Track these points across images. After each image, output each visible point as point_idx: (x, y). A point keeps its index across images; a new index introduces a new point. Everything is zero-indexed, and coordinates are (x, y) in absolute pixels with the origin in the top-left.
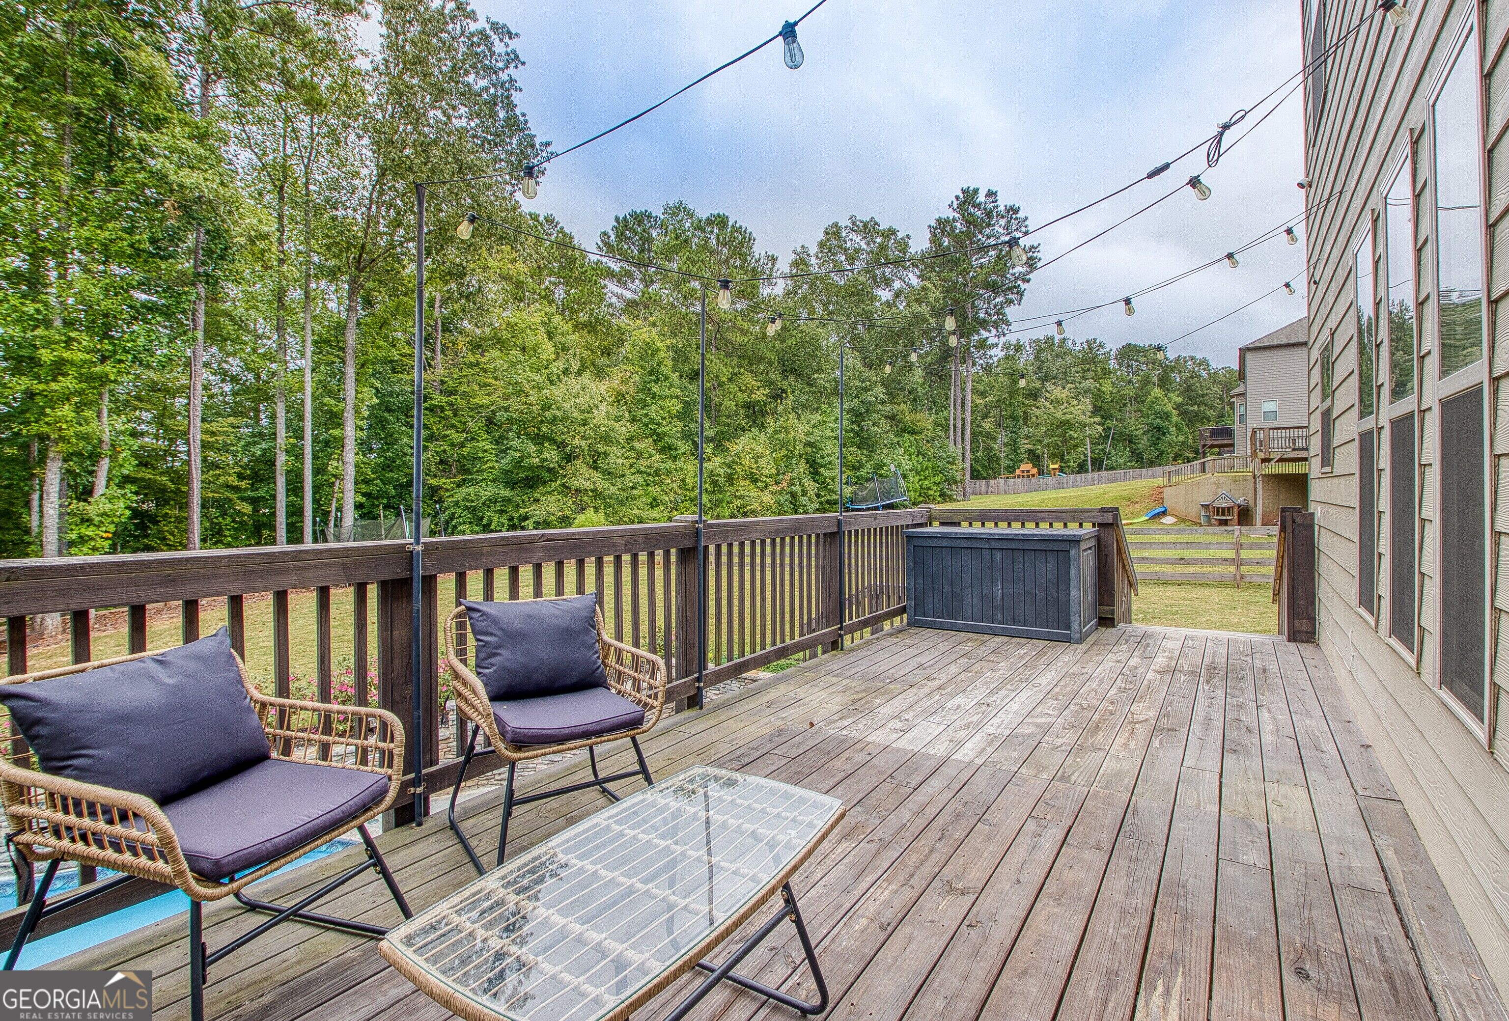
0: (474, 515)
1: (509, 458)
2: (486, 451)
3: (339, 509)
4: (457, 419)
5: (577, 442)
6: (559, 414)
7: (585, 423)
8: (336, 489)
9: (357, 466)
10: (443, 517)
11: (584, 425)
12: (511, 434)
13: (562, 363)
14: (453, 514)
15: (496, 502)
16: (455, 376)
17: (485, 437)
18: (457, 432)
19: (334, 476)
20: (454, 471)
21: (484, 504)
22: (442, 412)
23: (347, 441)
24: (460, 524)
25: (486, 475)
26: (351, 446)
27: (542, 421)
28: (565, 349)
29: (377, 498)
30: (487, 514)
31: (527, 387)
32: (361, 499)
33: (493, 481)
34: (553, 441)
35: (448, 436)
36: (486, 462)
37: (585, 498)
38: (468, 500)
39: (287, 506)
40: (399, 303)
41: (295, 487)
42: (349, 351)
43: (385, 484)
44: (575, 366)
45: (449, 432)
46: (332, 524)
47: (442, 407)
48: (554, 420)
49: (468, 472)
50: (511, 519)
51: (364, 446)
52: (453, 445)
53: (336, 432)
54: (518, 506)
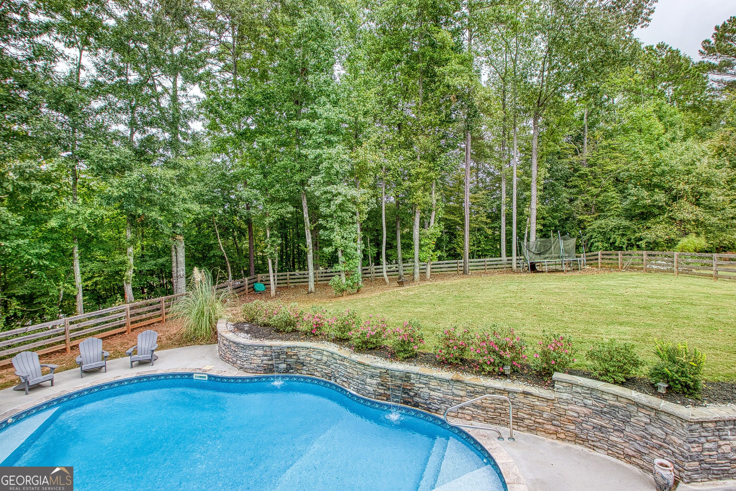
0: (604, 237)
1: (628, 201)
2: (613, 198)
3: (529, 233)
4: (596, 180)
5: (681, 186)
6: (666, 168)
7: (689, 172)
8: (528, 222)
9: (537, 210)
10: (585, 238)
11: (688, 174)
12: (630, 186)
13: (669, 135)
14: (592, 236)
15: (619, 229)
16: (594, 155)
17: (613, 189)
18: (596, 188)
19: (527, 216)
20: (593, 210)
21: (611, 230)
22: (587, 177)
23: (532, 197)
24: (596, 242)
25: (613, 212)
26: (534, 199)
27: (654, 175)
28: (672, 125)
29: (549, 227)
30: (613, 236)
31: (642, 154)
32: (540, 227)
33: (618, 216)
34: (662, 188)
35: (590, 190)
36: (613, 205)
37: (688, 226)
38: (601, 228)
39: (506, 231)
40: (560, 120)
41: (509, 223)
42: (534, 150)
43: (554, 219)
44: (681, 134)
45: (590, 188)
46: (525, 240)
47: (586, 174)
48: (663, 173)
49: (602, 211)
50: (629, 240)
51: (542, 199)
52: (592, 196)
53: (527, 193)
54: (635, 232)
